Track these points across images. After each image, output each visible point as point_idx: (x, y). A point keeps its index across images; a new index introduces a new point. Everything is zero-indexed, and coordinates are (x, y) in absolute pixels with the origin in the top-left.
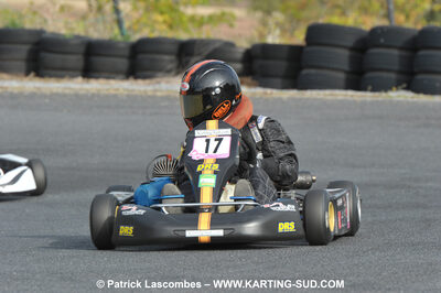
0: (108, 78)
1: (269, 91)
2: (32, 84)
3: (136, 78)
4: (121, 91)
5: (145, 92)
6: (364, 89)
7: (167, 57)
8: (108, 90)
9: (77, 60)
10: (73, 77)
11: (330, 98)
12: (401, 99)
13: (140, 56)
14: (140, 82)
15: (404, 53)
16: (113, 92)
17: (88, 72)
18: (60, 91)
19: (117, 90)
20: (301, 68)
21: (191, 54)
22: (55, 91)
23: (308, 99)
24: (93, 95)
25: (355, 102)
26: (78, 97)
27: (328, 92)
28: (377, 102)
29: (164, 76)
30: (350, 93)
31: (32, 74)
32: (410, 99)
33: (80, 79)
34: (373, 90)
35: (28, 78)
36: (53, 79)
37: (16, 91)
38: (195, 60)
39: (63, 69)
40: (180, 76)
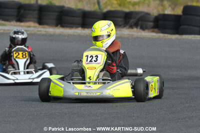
1: (166, 35)
2: (59, 30)
7: (120, 19)
9: (78, 20)
10: (77, 27)
11: (194, 38)
17: (84, 25)
18: (72, 33)
20: (180, 25)
21: (131, 18)
22: (70, 33)
23: (184, 39)
24: (87, 35)
26: (80, 36)
27: (193, 36)
31: (59, 26)
33: (80, 29)
35: (57, 28)
36: (68, 28)
37: (52, 33)
38: (132, 21)
39: (72, 24)
40: (125, 28)
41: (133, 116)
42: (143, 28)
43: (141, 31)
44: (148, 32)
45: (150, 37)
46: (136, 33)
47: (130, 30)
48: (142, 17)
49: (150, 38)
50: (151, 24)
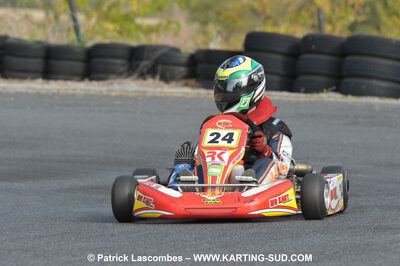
0: (66, 79)
3: (91, 79)
4: (78, 91)
5: (101, 91)
6: (298, 91)
7: (118, 61)
8: (67, 89)
9: (37, 63)
10: (33, 78)
12: (331, 99)
13: (95, 60)
14: (94, 83)
15: (333, 59)
16: (71, 92)
17: (48, 74)
18: (23, 90)
19: (75, 90)
21: (141, 59)
22: (19, 90)
24: (54, 94)
25: (289, 102)
26: (39, 96)
28: (310, 102)
29: (118, 81)
30: (285, 94)
32: (339, 100)
33: (40, 80)
34: (306, 92)
36: (16, 80)
38: (144, 64)
39: (25, 71)
40: (130, 78)
42: (166, 78)
43: (162, 83)
44: (177, 86)
45: (179, 95)
46: (153, 87)
47: (140, 82)
48: (163, 55)
49: (179, 98)
50: (183, 70)
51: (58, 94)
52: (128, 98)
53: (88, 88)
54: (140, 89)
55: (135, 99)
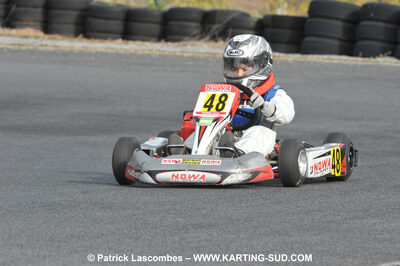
0: (144, 40)
2: (80, 44)
3: (167, 41)
4: (154, 52)
5: (174, 52)
6: (357, 55)
7: (192, 24)
8: (143, 50)
9: (118, 25)
10: (114, 39)
11: (327, 61)
12: (387, 64)
13: (171, 23)
14: (170, 44)
15: (389, 26)
16: (147, 52)
17: (127, 35)
18: (103, 50)
19: (151, 50)
20: (304, 36)
21: (213, 22)
22: (99, 50)
23: (308, 62)
24: (131, 54)
25: (348, 65)
26: (118, 57)
27: (326, 57)
28: (367, 66)
29: (189, 40)
30: (345, 57)
31: (81, 36)
32: (394, 64)
33: (120, 41)
34: (363, 56)
35: (77, 39)
36: (98, 40)
37: (67, 49)
38: (216, 27)
39: (106, 32)
40: (203, 40)
41: (204, 208)
47: (212, 44)
48: (234, 20)
51: (135, 55)
52: (199, 59)
53: (162, 49)
54: (212, 51)
55: (206, 60)
